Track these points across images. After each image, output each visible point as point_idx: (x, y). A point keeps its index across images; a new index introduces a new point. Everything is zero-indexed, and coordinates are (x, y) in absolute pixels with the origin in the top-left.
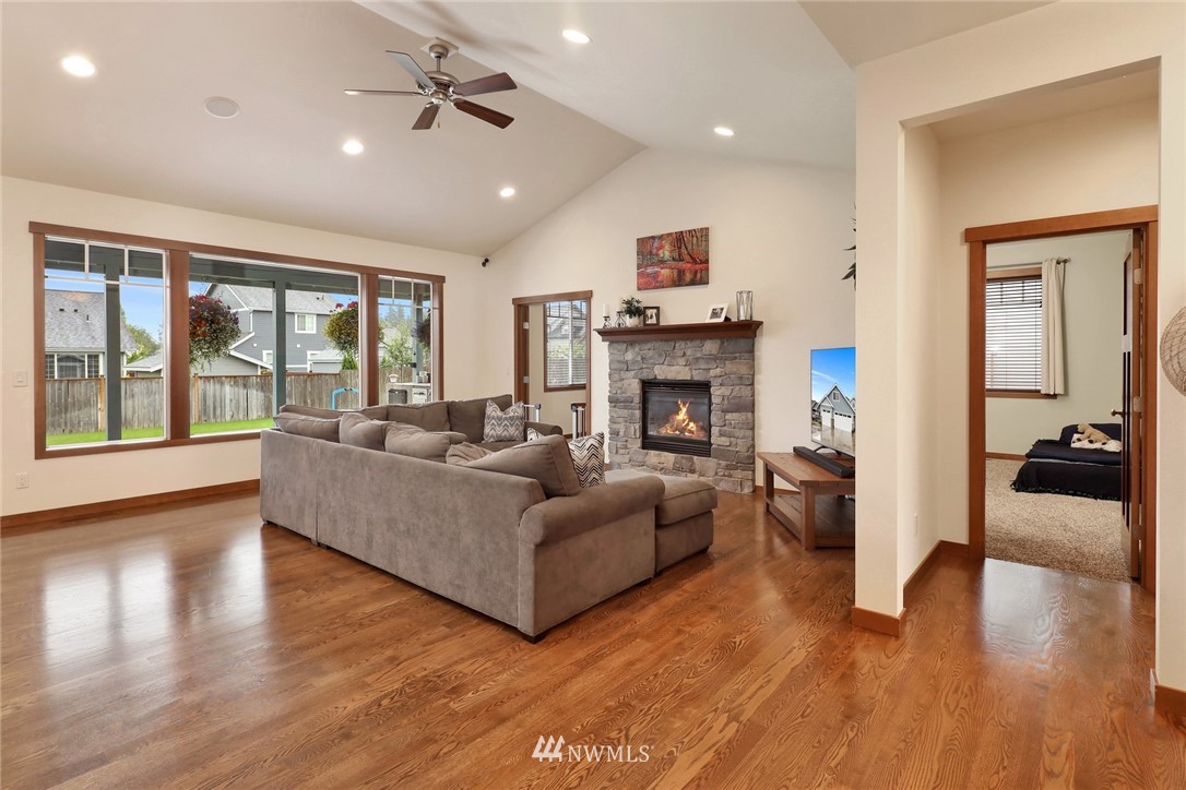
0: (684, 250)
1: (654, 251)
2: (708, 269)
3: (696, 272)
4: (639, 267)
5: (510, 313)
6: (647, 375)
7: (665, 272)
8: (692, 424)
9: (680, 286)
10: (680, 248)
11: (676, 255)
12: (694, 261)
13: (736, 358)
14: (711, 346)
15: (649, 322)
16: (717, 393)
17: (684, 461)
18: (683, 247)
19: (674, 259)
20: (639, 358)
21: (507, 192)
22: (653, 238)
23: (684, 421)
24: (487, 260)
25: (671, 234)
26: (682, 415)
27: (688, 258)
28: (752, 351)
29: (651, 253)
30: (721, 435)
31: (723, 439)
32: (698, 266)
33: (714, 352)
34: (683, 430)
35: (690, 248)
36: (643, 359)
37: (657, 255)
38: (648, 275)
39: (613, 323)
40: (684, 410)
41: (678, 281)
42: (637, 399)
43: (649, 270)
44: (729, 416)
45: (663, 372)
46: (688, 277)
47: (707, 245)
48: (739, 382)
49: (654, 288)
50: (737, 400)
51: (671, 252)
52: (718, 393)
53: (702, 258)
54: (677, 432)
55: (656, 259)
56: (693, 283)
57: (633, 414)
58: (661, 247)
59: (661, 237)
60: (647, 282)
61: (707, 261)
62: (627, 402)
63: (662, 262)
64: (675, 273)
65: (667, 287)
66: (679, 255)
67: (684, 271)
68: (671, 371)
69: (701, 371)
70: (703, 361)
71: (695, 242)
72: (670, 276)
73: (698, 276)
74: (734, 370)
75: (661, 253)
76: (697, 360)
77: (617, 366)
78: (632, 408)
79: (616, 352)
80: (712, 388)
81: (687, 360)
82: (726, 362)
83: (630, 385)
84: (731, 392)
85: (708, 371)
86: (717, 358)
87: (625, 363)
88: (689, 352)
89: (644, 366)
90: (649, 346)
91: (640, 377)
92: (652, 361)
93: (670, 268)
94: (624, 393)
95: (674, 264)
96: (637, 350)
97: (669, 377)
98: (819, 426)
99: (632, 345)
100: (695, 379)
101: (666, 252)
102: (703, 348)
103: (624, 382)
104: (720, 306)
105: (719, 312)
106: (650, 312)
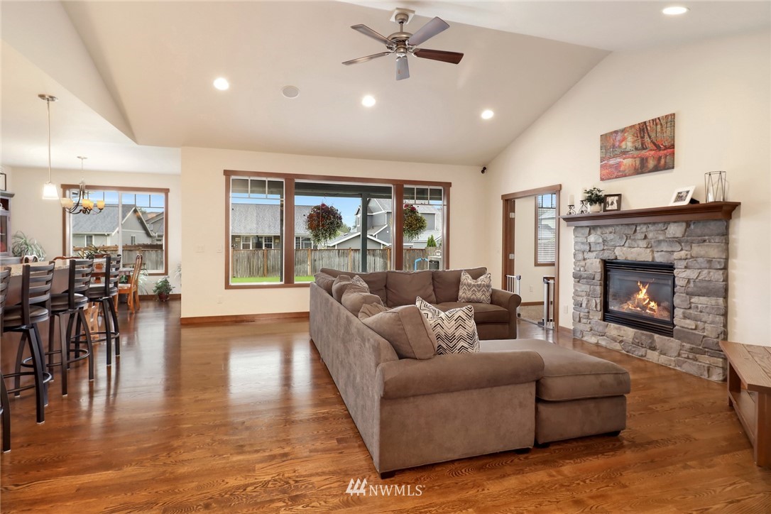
0: (647, 139)
1: (617, 144)
2: (673, 154)
3: (660, 159)
4: (602, 159)
5: (499, 207)
6: (608, 255)
7: (627, 162)
8: (652, 304)
9: (642, 173)
10: (642, 138)
11: (639, 145)
12: (658, 147)
13: (705, 241)
14: (675, 230)
15: (610, 208)
16: (681, 275)
17: (644, 337)
18: (646, 135)
19: (637, 149)
20: (601, 241)
21: (487, 115)
22: (616, 132)
23: (644, 300)
24: (485, 168)
25: (634, 126)
26: (642, 294)
27: (651, 146)
28: (724, 233)
29: (614, 146)
30: (685, 317)
31: (688, 321)
32: (662, 153)
33: (679, 234)
34: (644, 308)
35: (653, 135)
36: (604, 241)
37: (620, 147)
38: (611, 166)
39: (577, 211)
40: (644, 291)
41: (641, 169)
42: (598, 277)
43: (612, 162)
44: (695, 299)
45: (623, 253)
46: (651, 164)
47: (674, 130)
48: (707, 265)
49: (616, 178)
50: (705, 284)
51: (633, 142)
52: (683, 275)
53: (667, 143)
54: (638, 309)
55: (618, 152)
56: (656, 169)
57: (594, 290)
58: (624, 139)
59: (624, 131)
60: (610, 173)
61: (673, 146)
62: (589, 280)
63: (624, 153)
64: (638, 162)
65: (629, 175)
66: (642, 144)
67: (647, 159)
68: (632, 253)
69: (663, 253)
70: (666, 244)
71: (659, 129)
72: (632, 165)
73: (663, 161)
74: (702, 253)
75: (623, 145)
76: (660, 243)
77: (580, 247)
78: (594, 284)
79: (580, 235)
80: (675, 271)
81: (649, 243)
82: (693, 245)
83: (592, 264)
84: (697, 274)
85: (671, 253)
86: (681, 240)
87: (588, 244)
88: (650, 235)
89: (605, 247)
90: (610, 230)
91: (601, 257)
92: (612, 243)
93: (632, 157)
94: (587, 270)
95: (637, 153)
96: (599, 233)
97: (630, 258)
99: (594, 229)
100: (657, 261)
101: (629, 143)
102: (667, 231)
103: (587, 261)
104: (686, 189)
105: (684, 195)
106: (611, 199)
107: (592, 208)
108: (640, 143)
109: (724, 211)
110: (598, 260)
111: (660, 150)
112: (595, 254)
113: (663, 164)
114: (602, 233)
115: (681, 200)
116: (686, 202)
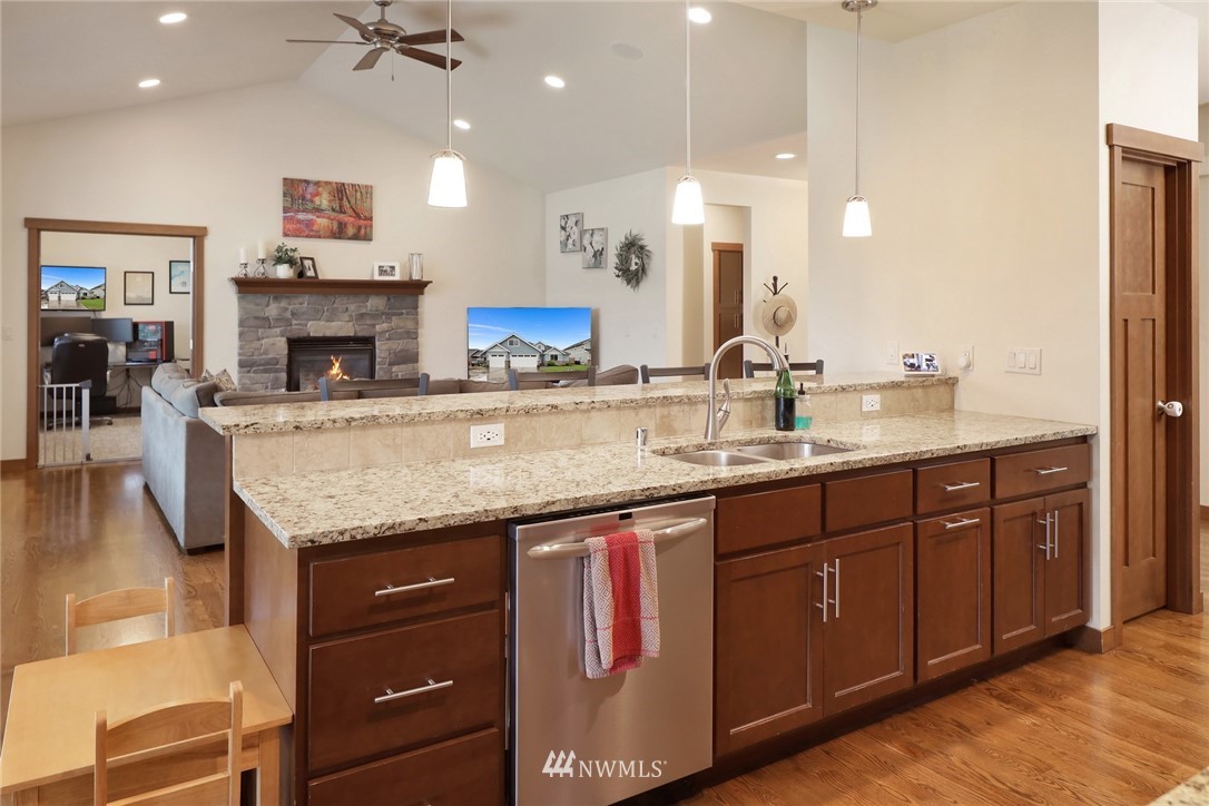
0: (345, 202)
1: (308, 197)
2: (371, 226)
3: (360, 228)
4: (286, 210)
6: (297, 329)
7: (322, 222)
9: (340, 238)
10: (341, 199)
11: (337, 207)
12: (358, 216)
13: (402, 314)
14: (375, 303)
16: (382, 349)
18: (345, 198)
19: (333, 210)
20: (288, 315)
22: (307, 182)
23: (337, 375)
25: (330, 183)
26: (335, 369)
27: (350, 211)
28: (416, 307)
29: (304, 198)
32: (362, 222)
33: (381, 308)
35: (353, 201)
36: (293, 314)
37: (312, 202)
38: (299, 221)
39: (254, 271)
40: (337, 365)
41: (339, 233)
42: (284, 361)
44: (395, 369)
45: (317, 328)
46: (351, 231)
47: (371, 203)
48: (406, 336)
49: (307, 236)
50: (403, 354)
51: (330, 201)
52: (384, 347)
53: (366, 214)
55: (310, 206)
56: (356, 237)
57: (277, 379)
58: (317, 194)
59: (317, 184)
61: (371, 219)
62: (269, 366)
63: (318, 210)
64: (335, 226)
66: (341, 207)
67: (346, 225)
68: (331, 328)
69: (366, 326)
70: (369, 317)
71: (359, 198)
73: (363, 231)
74: (402, 325)
75: (317, 200)
76: (362, 316)
77: (252, 322)
78: (277, 371)
79: (251, 307)
80: (377, 343)
81: (351, 316)
82: (394, 318)
83: (273, 344)
84: (398, 345)
85: (374, 326)
86: (383, 313)
87: (268, 319)
88: (352, 307)
89: (294, 322)
90: (300, 300)
91: (289, 335)
92: (305, 317)
93: (329, 218)
94: (264, 353)
95: (334, 215)
96: (283, 304)
97: (329, 333)
98: (484, 370)
99: (276, 298)
100: (360, 334)
101: (324, 201)
102: (368, 304)
103: (263, 342)
104: (387, 264)
105: (389, 270)
106: (308, 263)
107: (284, 272)
108: (338, 205)
109: (415, 288)
110: (284, 339)
111: (360, 218)
112: (278, 330)
113: (363, 234)
114: (290, 304)
115: (388, 275)
116: (397, 277)
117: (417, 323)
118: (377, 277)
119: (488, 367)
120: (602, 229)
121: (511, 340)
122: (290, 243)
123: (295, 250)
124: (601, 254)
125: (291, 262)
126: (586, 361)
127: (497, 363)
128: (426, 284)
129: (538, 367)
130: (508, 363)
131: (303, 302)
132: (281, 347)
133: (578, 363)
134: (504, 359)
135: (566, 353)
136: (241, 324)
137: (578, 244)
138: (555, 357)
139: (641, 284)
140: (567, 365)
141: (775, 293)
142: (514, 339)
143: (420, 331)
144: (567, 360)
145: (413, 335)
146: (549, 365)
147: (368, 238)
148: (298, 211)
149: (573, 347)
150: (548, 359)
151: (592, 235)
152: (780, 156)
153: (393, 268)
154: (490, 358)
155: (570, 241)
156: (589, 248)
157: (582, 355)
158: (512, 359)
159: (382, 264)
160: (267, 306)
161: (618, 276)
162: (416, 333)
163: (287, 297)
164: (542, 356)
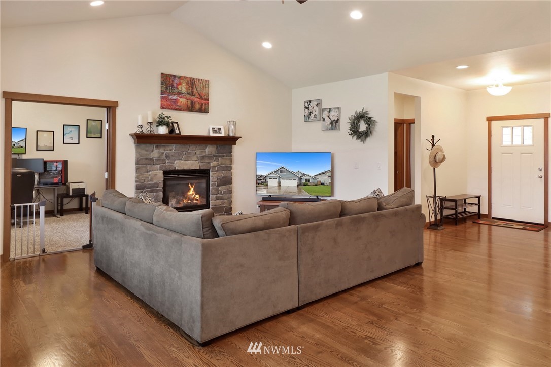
0: (195, 89)
1: (175, 85)
2: (208, 104)
3: (202, 105)
4: (162, 93)
6: (168, 167)
7: (182, 101)
8: (197, 196)
9: (192, 111)
10: (192, 88)
11: (190, 91)
12: (201, 98)
13: (224, 156)
14: (210, 149)
16: (213, 176)
18: (194, 87)
19: (188, 94)
20: (164, 157)
22: (174, 76)
23: (193, 194)
25: (187, 77)
26: (191, 191)
27: (197, 95)
28: (231, 152)
29: (172, 86)
30: (217, 199)
31: (218, 201)
32: (203, 102)
33: (213, 152)
34: (192, 200)
35: (199, 89)
36: (167, 156)
37: (177, 88)
38: (170, 100)
40: (192, 189)
41: (191, 108)
42: (162, 185)
43: (171, 97)
44: (220, 188)
45: (181, 165)
46: (197, 107)
47: (208, 90)
48: (226, 169)
49: (174, 109)
50: (224, 179)
51: (187, 88)
52: (215, 176)
53: (206, 97)
54: (189, 201)
55: (176, 91)
56: (200, 111)
57: (157, 196)
58: (180, 84)
59: (180, 77)
60: (169, 104)
61: (208, 100)
62: (152, 188)
63: (180, 93)
64: (189, 103)
65: (183, 110)
66: (192, 92)
67: (195, 103)
68: (187, 164)
69: (205, 163)
70: (207, 158)
71: (202, 87)
72: (186, 104)
73: (204, 107)
74: (224, 162)
75: (180, 87)
76: (203, 157)
77: (144, 161)
78: (157, 191)
79: (143, 152)
80: (211, 173)
81: (198, 157)
82: (219, 158)
83: (156, 175)
84: (222, 174)
85: (209, 163)
86: (214, 156)
87: (152, 159)
88: (198, 152)
89: (167, 161)
90: (171, 148)
91: (164, 169)
92: (173, 158)
93: (186, 99)
94: (151, 181)
95: (188, 97)
96: (161, 150)
97: (186, 168)
98: (265, 187)
99: (157, 147)
100: (202, 168)
101: (183, 88)
102: (207, 150)
103: (150, 173)
104: (216, 127)
105: (218, 130)
106: (175, 125)
107: (163, 130)
108: (191, 91)
109: (231, 140)
110: (162, 172)
111: (202, 100)
112: (158, 166)
113: (204, 109)
114: (165, 151)
115: (217, 133)
116: (223, 134)
117: (231, 161)
118: (212, 134)
119: (267, 185)
120: (338, 108)
121: (281, 170)
122: (167, 113)
123: (169, 117)
124: (337, 122)
125: (167, 124)
126: (328, 183)
127: (272, 183)
128: (237, 138)
129: (298, 186)
130: (279, 184)
131: (172, 149)
132: (159, 176)
133: (323, 184)
134: (277, 181)
135: (315, 178)
136: (137, 163)
137: (318, 117)
138: (309, 180)
139: (368, 139)
140: (316, 185)
141: (433, 145)
142: (283, 170)
143: (232, 166)
144: (316, 182)
145: (229, 168)
146: (305, 185)
147: (206, 111)
148: (169, 94)
149: (320, 174)
150: (304, 181)
151: (329, 112)
152: (459, 68)
153: (220, 129)
154: (268, 180)
155: (312, 115)
156: (327, 119)
157: (326, 179)
158: (281, 181)
159: (213, 127)
160: (152, 151)
161: (351, 135)
162: (231, 167)
163: (164, 146)
164: (300, 179)
